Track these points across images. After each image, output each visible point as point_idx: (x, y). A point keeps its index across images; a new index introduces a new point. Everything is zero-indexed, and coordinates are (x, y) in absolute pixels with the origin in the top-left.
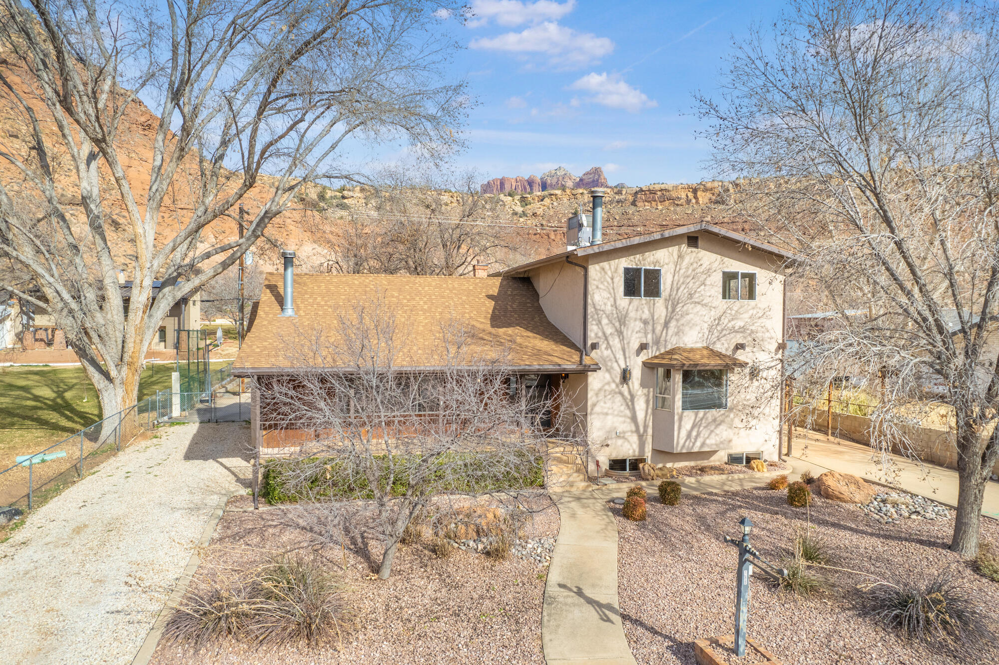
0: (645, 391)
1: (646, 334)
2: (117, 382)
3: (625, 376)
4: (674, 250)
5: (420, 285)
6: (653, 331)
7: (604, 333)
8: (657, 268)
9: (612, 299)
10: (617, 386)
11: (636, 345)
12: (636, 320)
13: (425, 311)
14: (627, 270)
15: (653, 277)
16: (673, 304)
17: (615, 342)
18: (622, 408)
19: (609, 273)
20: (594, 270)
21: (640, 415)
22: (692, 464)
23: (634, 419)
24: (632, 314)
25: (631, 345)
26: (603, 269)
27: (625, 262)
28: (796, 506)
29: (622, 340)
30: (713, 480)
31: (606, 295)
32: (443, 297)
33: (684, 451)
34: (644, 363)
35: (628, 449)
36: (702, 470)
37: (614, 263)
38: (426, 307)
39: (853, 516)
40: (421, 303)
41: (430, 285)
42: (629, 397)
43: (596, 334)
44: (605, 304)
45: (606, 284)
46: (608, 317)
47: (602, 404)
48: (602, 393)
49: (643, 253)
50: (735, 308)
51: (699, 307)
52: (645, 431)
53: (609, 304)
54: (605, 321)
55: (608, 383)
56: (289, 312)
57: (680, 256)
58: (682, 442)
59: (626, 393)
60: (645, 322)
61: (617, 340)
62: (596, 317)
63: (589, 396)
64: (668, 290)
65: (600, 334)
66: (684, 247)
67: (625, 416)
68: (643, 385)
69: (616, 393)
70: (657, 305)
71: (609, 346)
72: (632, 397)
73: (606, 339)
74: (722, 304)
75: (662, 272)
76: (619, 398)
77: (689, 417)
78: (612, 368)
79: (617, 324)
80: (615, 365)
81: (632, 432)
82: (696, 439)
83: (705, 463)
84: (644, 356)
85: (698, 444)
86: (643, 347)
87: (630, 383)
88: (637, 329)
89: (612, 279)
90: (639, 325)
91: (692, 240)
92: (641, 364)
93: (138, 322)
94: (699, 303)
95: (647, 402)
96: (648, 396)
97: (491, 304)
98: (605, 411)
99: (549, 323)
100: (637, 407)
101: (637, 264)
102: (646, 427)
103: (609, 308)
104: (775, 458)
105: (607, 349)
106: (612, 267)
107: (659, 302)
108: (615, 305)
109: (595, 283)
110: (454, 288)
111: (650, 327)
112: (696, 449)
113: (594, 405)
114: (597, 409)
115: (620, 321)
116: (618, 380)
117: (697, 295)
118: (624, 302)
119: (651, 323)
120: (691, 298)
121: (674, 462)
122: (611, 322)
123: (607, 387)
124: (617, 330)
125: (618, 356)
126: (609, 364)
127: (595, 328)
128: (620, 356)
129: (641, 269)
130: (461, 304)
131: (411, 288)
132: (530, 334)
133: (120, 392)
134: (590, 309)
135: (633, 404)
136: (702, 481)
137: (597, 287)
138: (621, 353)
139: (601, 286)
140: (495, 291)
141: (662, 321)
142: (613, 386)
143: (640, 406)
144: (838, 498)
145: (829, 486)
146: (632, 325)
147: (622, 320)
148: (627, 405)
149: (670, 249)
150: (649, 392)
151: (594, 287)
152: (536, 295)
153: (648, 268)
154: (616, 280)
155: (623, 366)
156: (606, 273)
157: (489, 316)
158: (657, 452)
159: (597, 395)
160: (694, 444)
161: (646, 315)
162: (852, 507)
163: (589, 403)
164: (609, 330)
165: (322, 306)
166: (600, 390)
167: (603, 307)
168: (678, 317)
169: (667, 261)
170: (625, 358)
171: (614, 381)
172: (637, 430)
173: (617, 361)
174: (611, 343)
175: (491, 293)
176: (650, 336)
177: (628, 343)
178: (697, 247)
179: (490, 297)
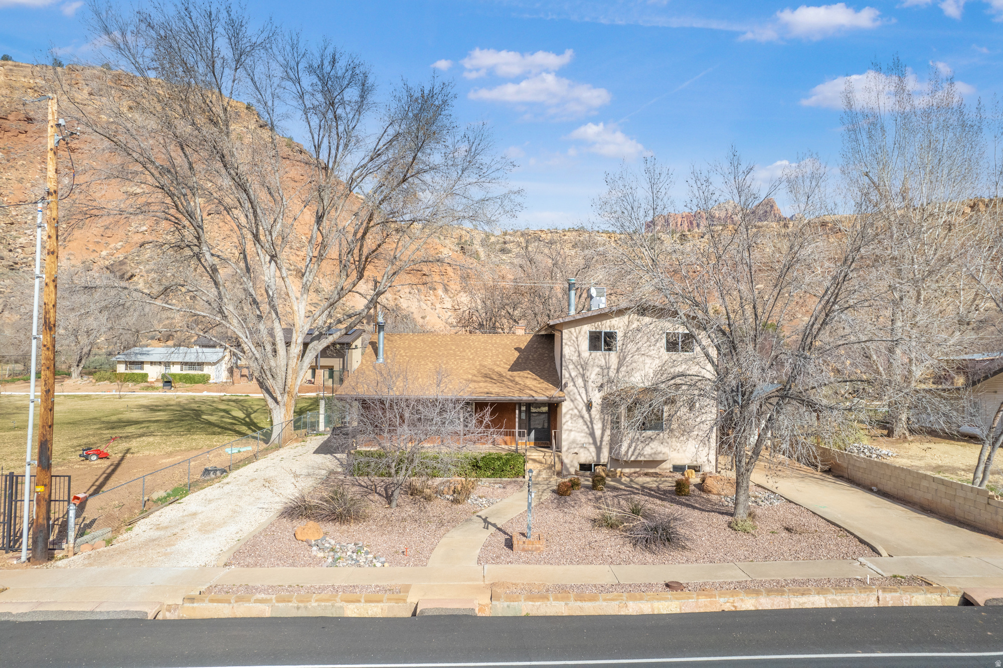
0: (603, 416)
1: (603, 377)
2: (281, 404)
3: (589, 406)
4: (625, 318)
7: (572, 377)
8: (613, 331)
11: (595, 384)
12: (594, 366)
13: (469, 359)
14: (591, 333)
15: (610, 338)
16: (623, 356)
17: (579, 381)
18: (584, 427)
20: (567, 333)
21: (598, 433)
22: (639, 469)
24: (592, 362)
25: (591, 384)
26: (573, 332)
29: (584, 380)
33: (628, 460)
34: (603, 398)
35: (589, 457)
36: (646, 474)
37: (581, 328)
38: (471, 357)
42: (589, 420)
43: (565, 376)
49: (601, 321)
50: (675, 359)
51: (645, 357)
52: (602, 445)
56: (381, 360)
57: (630, 322)
59: (587, 418)
60: (602, 368)
64: (621, 345)
65: (570, 377)
66: (633, 316)
67: (586, 433)
68: (601, 413)
70: (612, 356)
71: (575, 386)
72: (592, 421)
74: (665, 355)
75: (617, 333)
76: (581, 421)
79: (581, 370)
80: (580, 400)
81: (591, 444)
83: (651, 470)
84: (603, 393)
86: (601, 386)
87: (592, 411)
90: (597, 370)
91: (641, 311)
92: (600, 398)
93: (294, 366)
95: (603, 423)
96: (604, 419)
100: (595, 427)
101: (596, 328)
102: (602, 442)
106: (577, 331)
111: (606, 372)
118: (589, 354)
119: (606, 368)
121: (625, 467)
122: (576, 367)
124: (580, 373)
125: (582, 393)
126: (574, 396)
129: (600, 333)
133: (283, 411)
135: (592, 425)
138: (584, 389)
140: (524, 345)
141: (615, 367)
144: (709, 491)
146: (592, 369)
148: (588, 426)
149: (622, 317)
150: (605, 417)
153: (606, 331)
154: (583, 340)
155: (585, 398)
156: (574, 335)
164: (575, 374)
165: (403, 356)
168: (627, 364)
169: (619, 326)
170: (587, 394)
173: (581, 398)
174: (576, 383)
175: (520, 347)
176: (605, 378)
177: (589, 382)
178: (644, 315)
179: (518, 350)
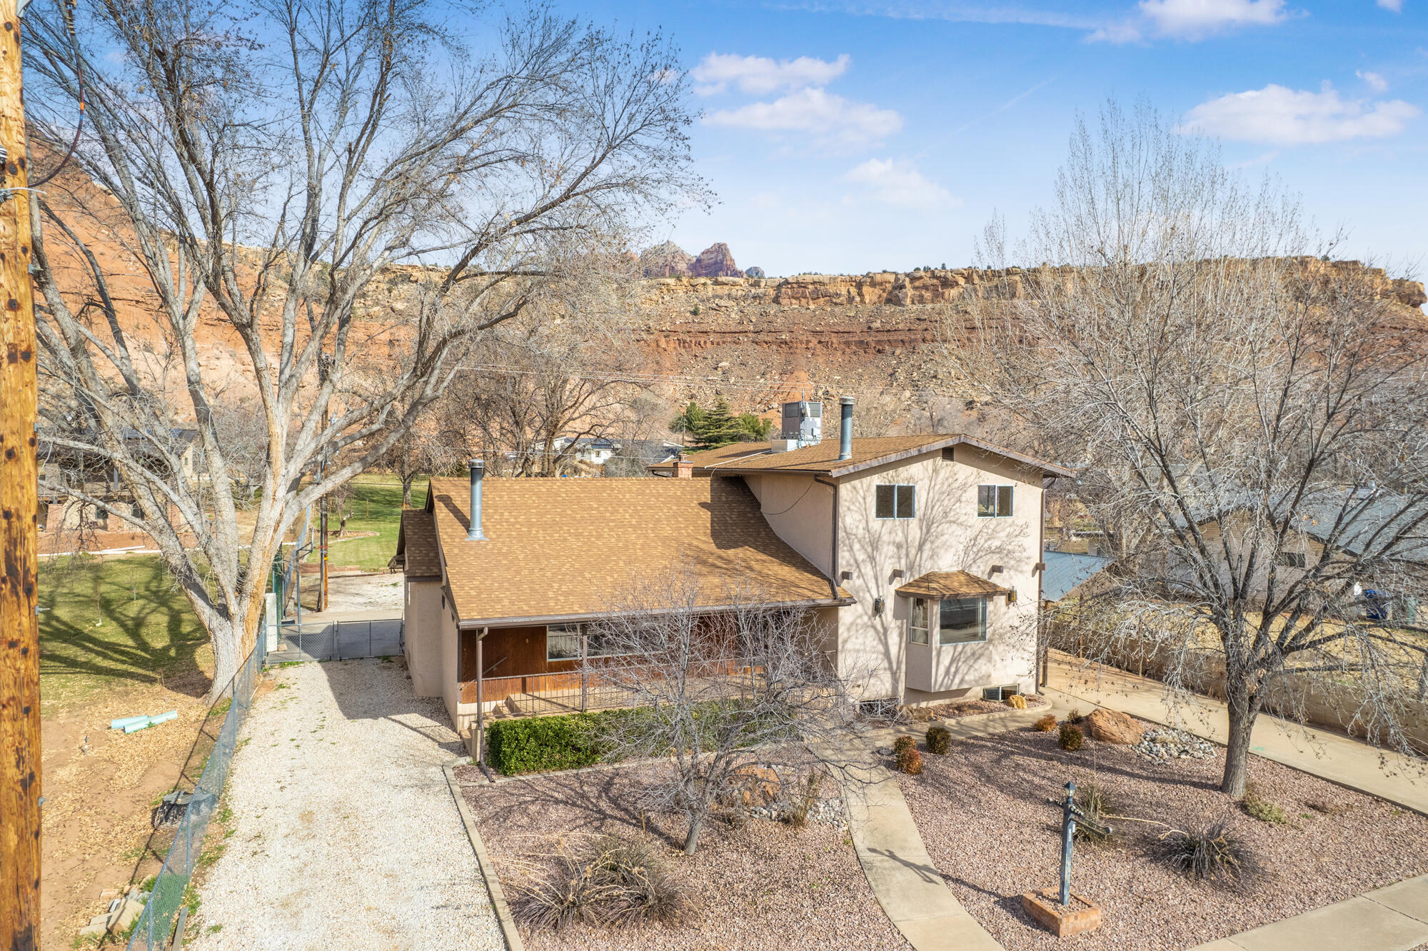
0: (899, 622)
1: (899, 558)
2: (237, 619)
3: (878, 607)
4: (929, 463)
5: (619, 492)
6: (907, 555)
7: (856, 561)
8: (911, 484)
9: (864, 522)
10: (870, 619)
11: (888, 572)
12: (889, 544)
14: (880, 489)
15: (907, 495)
16: (928, 525)
17: (867, 570)
18: (875, 643)
19: (861, 492)
20: (845, 490)
21: (894, 650)
22: (947, 701)
23: (887, 654)
24: (885, 538)
25: (884, 572)
26: (855, 488)
27: (877, 480)
28: (1069, 750)
29: (874, 567)
30: (973, 721)
31: (857, 517)
32: (650, 508)
33: (942, 690)
34: (897, 592)
35: (880, 687)
36: (960, 709)
37: (866, 480)
39: (1126, 759)
40: (627, 516)
41: (630, 491)
42: (882, 630)
43: (848, 562)
44: (857, 527)
45: (857, 504)
46: (859, 541)
47: (853, 639)
48: (854, 628)
49: (897, 469)
50: (992, 527)
51: (954, 526)
52: (899, 668)
53: (861, 527)
54: (856, 546)
55: (860, 616)
56: (478, 534)
57: (935, 471)
58: (940, 680)
59: (879, 627)
60: (899, 546)
61: (869, 567)
62: (847, 542)
63: (840, 631)
64: (923, 508)
65: (852, 561)
66: (939, 460)
67: (878, 652)
68: (896, 616)
69: (868, 626)
70: (911, 526)
71: (861, 575)
72: (885, 630)
73: (858, 566)
74: (979, 522)
75: (917, 488)
76: (871, 632)
77: (948, 651)
78: (864, 598)
79: (869, 549)
80: (867, 595)
81: (885, 669)
82: (954, 677)
83: (960, 700)
84: (897, 584)
85: (957, 681)
86: (897, 574)
87: (883, 616)
88: (890, 554)
89: (864, 499)
90: (891, 550)
91: (948, 453)
92: (893, 593)
94: (954, 522)
95: (901, 635)
96: (901, 628)
97: (706, 515)
98: (857, 647)
99: (778, 539)
100: (890, 641)
101: (889, 481)
102: (899, 663)
103: (861, 532)
104: (1032, 691)
105: (858, 577)
107: (913, 523)
108: (867, 529)
109: (847, 504)
110: (660, 495)
111: (903, 551)
112: (954, 687)
113: (845, 641)
114: (849, 646)
115: (872, 546)
116: (870, 612)
117: (952, 513)
118: (876, 523)
119: (905, 546)
120: (946, 517)
121: (928, 700)
122: (863, 547)
123: (859, 621)
124: (869, 557)
125: (870, 585)
126: (861, 594)
127: (847, 554)
128: (872, 585)
129: (893, 486)
130: (674, 516)
131: (610, 495)
132: (764, 557)
133: (239, 632)
134: (841, 534)
135: (886, 638)
136: (962, 722)
137: (849, 509)
138: (874, 581)
139: (852, 507)
140: (707, 497)
141: (917, 544)
142: (866, 618)
143: (893, 639)
144: (1110, 740)
145: (1100, 727)
146: (885, 549)
147: (875, 544)
148: (880, 639)
149: (925, 462)
150: (902, 624)
151: (845, 509)
152: (756, 504)
153: (901, 484)
154: (868, 500)
155: (876, 596)
156: (858, 492)
157: (709, 531)
158: (909, 690)
159: (849, 630)
160: (952, 681)
161: (900, 537)
162: (1123, 748)
163: (840, 640)
164: (861, 556)
166: (852, 624)
167: (854, 531)
168: (932, 538)
169: (921, 477)
170: (878, 587)
171: (866, 613)
172: (891, 668)
173: (869, 591)
174: (863, 571)
175: (703, 500)
176: (903, 561)
177: (882, 570)
178: (952, 460)
179: (703, 505)
